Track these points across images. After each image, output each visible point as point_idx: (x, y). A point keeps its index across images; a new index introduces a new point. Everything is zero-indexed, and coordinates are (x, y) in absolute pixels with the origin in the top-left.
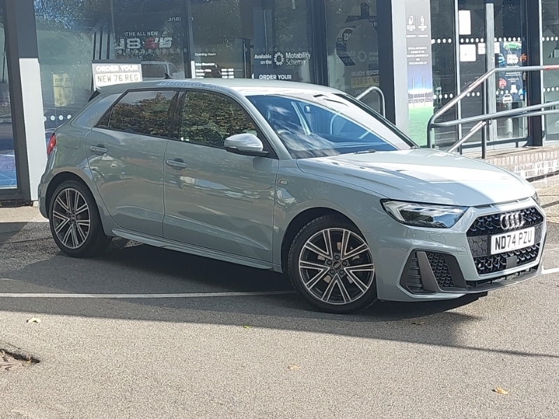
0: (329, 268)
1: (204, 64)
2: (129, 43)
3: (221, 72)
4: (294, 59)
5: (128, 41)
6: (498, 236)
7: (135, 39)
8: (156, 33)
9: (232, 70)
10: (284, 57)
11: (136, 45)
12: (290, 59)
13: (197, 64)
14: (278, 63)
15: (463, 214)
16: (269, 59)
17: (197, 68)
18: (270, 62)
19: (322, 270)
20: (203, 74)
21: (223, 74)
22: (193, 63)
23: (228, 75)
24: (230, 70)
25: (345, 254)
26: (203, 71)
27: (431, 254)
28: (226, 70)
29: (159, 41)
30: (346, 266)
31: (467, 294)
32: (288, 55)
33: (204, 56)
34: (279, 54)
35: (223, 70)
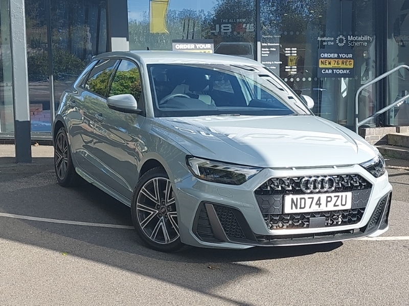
0: (157, 212)
1: (269, 44)
2: (223, 28)
3: (285, 50)
4: (356, 41)
5: (222, 26)
6: (295, 197)
7: (228, 25)
8: (244, 20)
9: (296, 49)
10: (347, 39)
11: (228, 30)
12: (352, 41)
13: (263, 44)
14: (340, 45)
15: (255, 175)
16: (331, 41)
17: (262, 47)
18: (332, 43)
19: (152, 213)
20: (269, 52)
21: (286, 52)
22: (259, 43)
23: (291, 53)
24: (293, 49)
25: (168, 201)
26: (268, 50)
27: (219, 207)
28: (289, 49)
29: (246, 26)
30: (169, 211)
31: (256, 246)
32: (350, 38)
33: (270, 38)
34: (341, 37)
35: (286, 49)
